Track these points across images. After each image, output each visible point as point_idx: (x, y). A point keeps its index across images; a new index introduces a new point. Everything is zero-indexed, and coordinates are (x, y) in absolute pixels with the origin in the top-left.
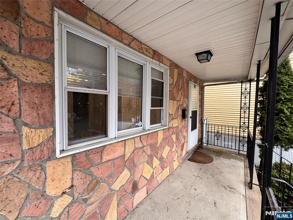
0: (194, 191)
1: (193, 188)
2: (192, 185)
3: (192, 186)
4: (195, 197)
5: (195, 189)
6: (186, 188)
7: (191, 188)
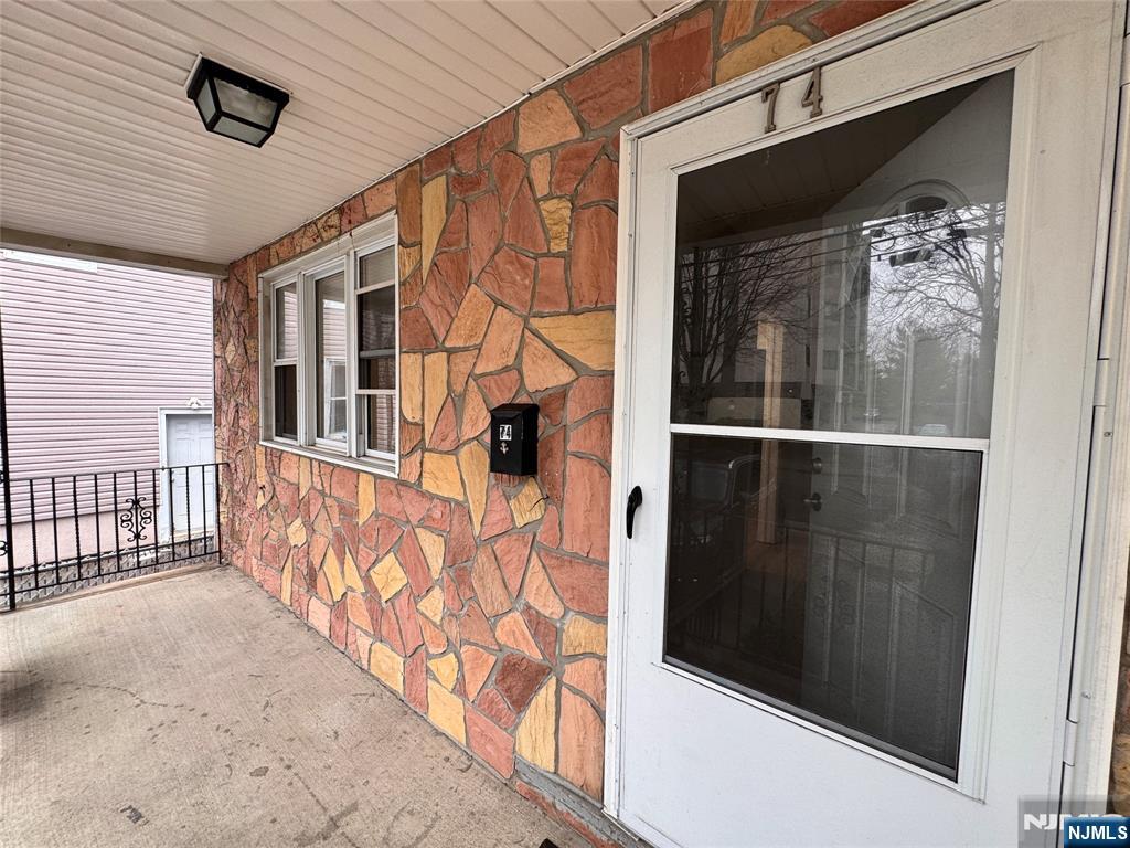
0: (256, 764)
1: (274, 766)
2: (294, 770)
3: (289, 767)
4: (230, 755)
5: (263, 772)
6: (292, 740)
7: (282, 759)
